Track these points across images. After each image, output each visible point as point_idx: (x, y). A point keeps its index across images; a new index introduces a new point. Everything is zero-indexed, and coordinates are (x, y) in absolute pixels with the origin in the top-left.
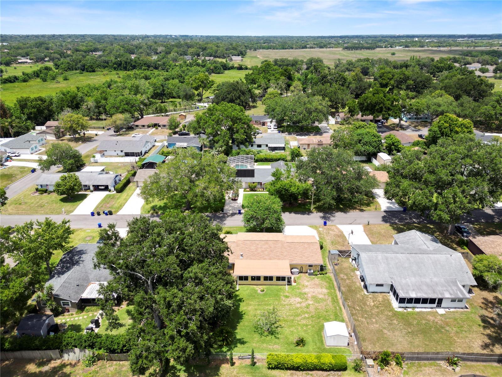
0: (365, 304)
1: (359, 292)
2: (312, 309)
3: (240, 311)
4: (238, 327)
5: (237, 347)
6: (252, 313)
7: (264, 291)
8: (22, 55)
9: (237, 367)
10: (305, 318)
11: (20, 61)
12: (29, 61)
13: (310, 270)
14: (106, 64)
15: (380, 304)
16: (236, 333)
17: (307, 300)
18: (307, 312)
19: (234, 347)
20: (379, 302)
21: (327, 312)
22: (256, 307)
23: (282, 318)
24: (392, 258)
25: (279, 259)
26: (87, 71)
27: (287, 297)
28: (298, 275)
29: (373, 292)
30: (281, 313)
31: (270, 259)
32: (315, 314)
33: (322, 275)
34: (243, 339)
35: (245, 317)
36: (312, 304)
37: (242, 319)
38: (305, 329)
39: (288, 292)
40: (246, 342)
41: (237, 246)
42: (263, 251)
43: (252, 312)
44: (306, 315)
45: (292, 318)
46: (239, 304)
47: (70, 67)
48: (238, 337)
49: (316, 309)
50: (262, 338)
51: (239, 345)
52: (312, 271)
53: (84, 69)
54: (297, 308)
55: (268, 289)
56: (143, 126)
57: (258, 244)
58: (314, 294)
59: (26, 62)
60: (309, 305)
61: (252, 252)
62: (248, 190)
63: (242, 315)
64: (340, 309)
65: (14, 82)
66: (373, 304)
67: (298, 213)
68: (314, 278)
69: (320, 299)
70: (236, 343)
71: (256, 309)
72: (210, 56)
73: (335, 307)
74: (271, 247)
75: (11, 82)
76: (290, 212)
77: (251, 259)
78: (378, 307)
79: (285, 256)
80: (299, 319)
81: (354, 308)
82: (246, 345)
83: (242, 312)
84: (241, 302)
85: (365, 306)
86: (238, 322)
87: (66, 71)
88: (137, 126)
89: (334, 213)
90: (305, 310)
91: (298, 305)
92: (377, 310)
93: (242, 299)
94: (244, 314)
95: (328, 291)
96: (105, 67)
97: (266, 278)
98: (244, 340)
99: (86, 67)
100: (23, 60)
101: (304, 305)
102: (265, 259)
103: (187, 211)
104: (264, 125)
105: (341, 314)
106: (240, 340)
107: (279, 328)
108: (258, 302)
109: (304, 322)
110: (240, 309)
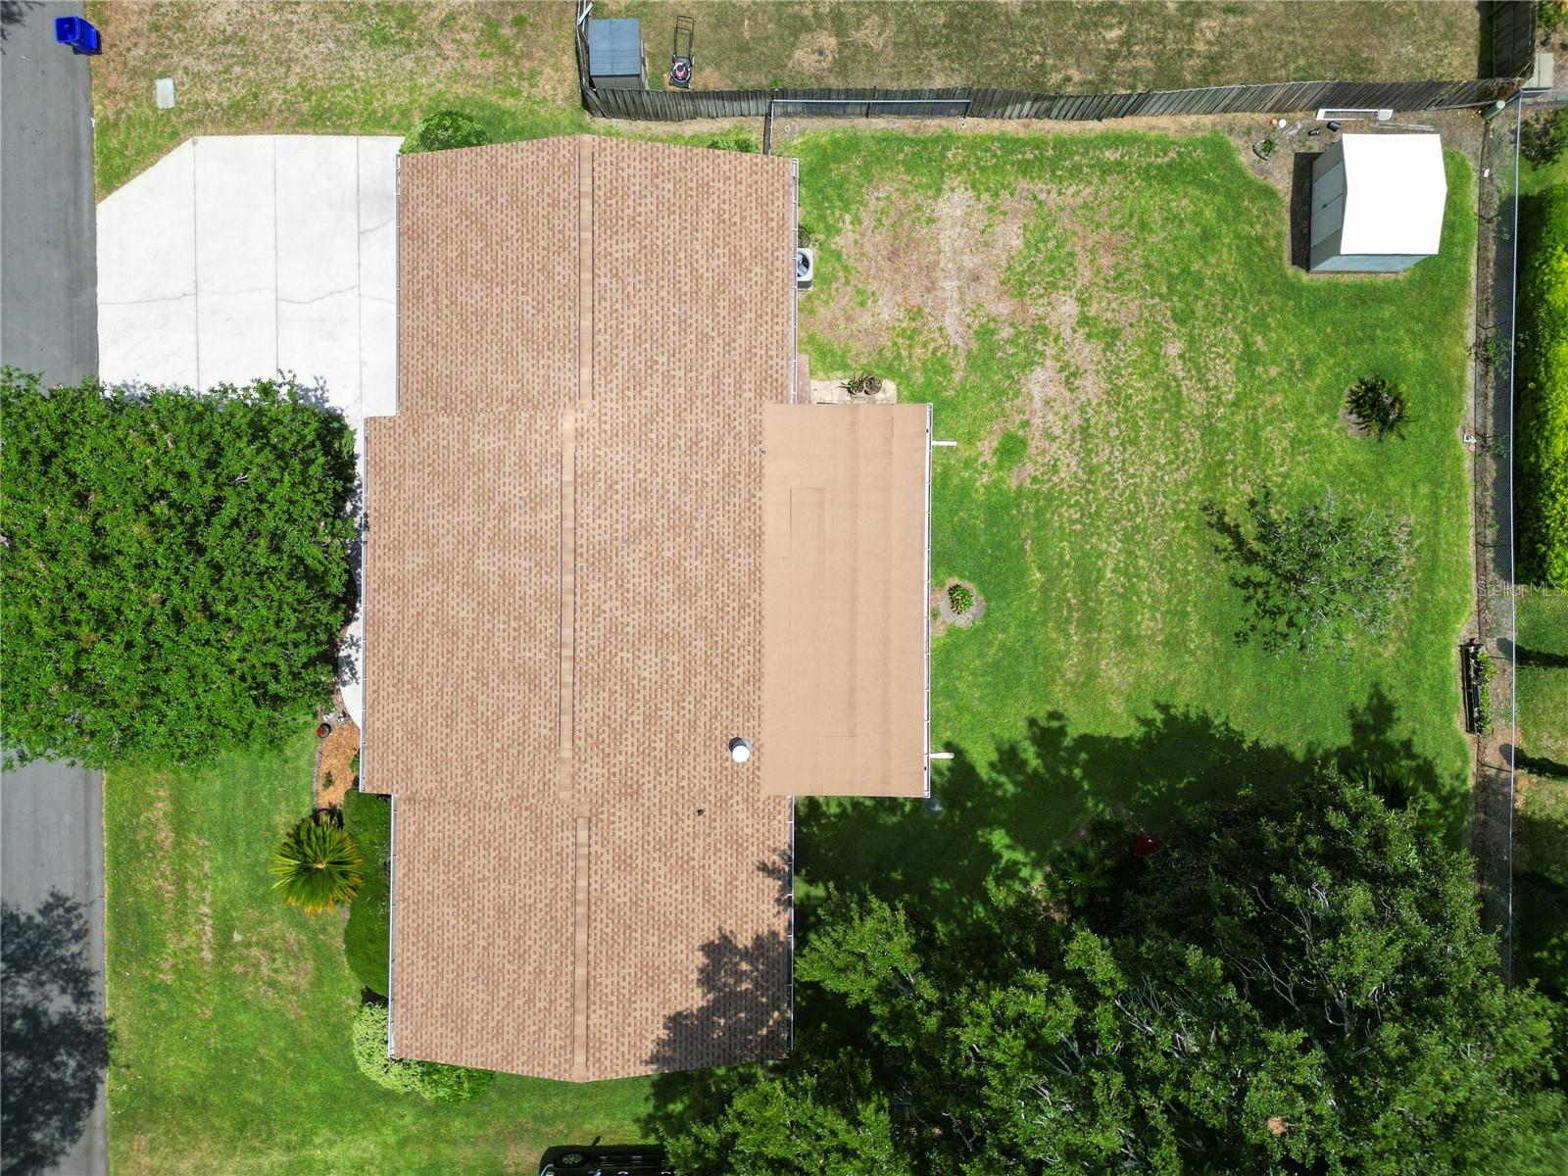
3: (1137, 731)
4: (1269, 741)
5: (1407, 745)
6: (1154, 664)
7: (961, 590)
17: (1041, 330)
18: (1153, 341)
19: (1412, 756)
21: (1143, 225)
22: (1109, 637)
23: (1194, 492)
25: (756, 475)
27: (1011, 449)
30: (1151, 494)
31: (757, 537)
32: (1163, 298)
34: (1352, 713)
35: (1186, 700)
36: (1083, 302)
37: (1205, 721)
39: (971, 438)
40: (1377, 694)
41: (631, 791)
42: (686, 593)
43: (1148, 666)
44: (1174, 349)
45: (1193, 436)
46: (1085, 741)
48: (1339, 738)
49: (1119, 283)
51: (1396, 734)
54: (1115, 395)
58: (992, 278)
60: (1084, 321)
61: (689, 671)
63: (1170, 720)
64: (1114, 141)
69: (1033, 245)
70: (1386, 745)
71: (1128, 640)
73: (1105, 170)
74: (647, 529)
77: (755, 679)
79: (728, 422)
80: (1201, 396)
81: (1113, 56)
82: (1397, 694)
83: (1147, 722)
84: (1061, 732)
86: (1232, 742)
90: (1129, 351)
91: (1091, 387)
93: (1032, 723)
94: (1164, 708)
95: (956, 181)
98: (1361, 705)
101: (1086, 353)
102: (756, 575)
105: (1164, 145)
106: (1359, 729)
107: (1274, 513)
108: (1062, 631)
109: (1224, 370)
110: (1121, 734)
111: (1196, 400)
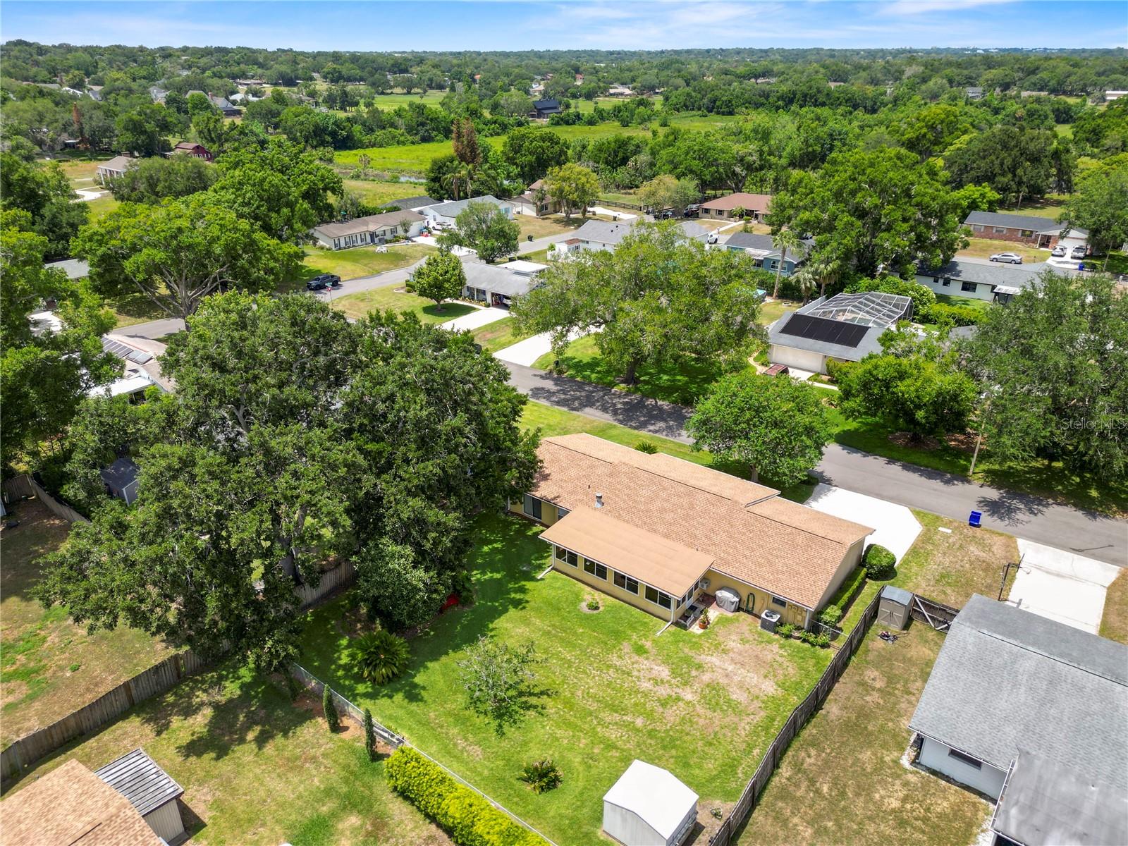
0: (864, 790)
1: (884, 746)
2: (672, 715)
3: (492, 626)
4: (444, 659)
5: (391, 697)
7: (597, 608)
8: (624, 80)
9: (343, 741)
10: (630, 727)
11: (612, 91)
12: (627, 91)
13: (773, 612)
14: (762, 100)
15: (925, 820)
16: (426, 668)
17: (686, 683)
18: (649, 715)
19: (384, 696)
20: (928, 810)
21: (710, 744)
23: (568, 694)
24: (1081, 689)
25: (690, 545)
26: (718, 113)
27: (640, 650)
28: (730, 615)
29: (934, 772)
30: (580, 679)
31: (667, 536)
32: (667, 731)
33: (807, 645)
34: (424, 688)
36: (689, 702)
38: (596, 751)
39: (655, 641)
40: (420, 700)
41: (611, 475)
42: (663, 510)
43: (513, 640)
44: (639, 722)
45: (594, 707)
46: (505, 611)
47: (688, 103)
48: (419, 679)
49: (687, 720)
50: (467, 713)
51: (399, 697)
52: (775, 619)
53: (713, 108)
54: (634, 692)
55: (611, 609)
56: (720, 212)
57: (664, 489)
58: (723, 681)
59: (622, 94)
60: (678, 699)
61: (636, 501)
62: (826, 378)
63: (486, 636)
65: (574, 123)
66: (895, 804)
67: (914, 471)
68: (770, 642)
69: (729, 701)
70: (397, 691)
72: (1041, 90)
74: (692, 508)
75: (567, 123)
76: (892, 460)
77: (619, 517)
78: (902, 823)
79: (715, 545)
80: (608, 719)
81: (812, 782)
82: (414, 707)
83: (492, 630)
84: (516, 607)
85: (858, 795)
86: (457, 648)
87: (678, 110)
88: (707, 211)
89: (1047, 505)
90: (652, 705)
91: (645, 685)
92: (888, 831)
93: (527, 602)
94: (491, 637)
95: (780, 692)
96: (758, 106)
97: (620, 579)
98: (423, 693)
99: (718, 103)
100: (620, 89)
101: (663, 691)
102: (655, 531)
103: (623, 385)
104: (1047, 246)
106: (415, 686)
107: (532, 713)
108: (553, 626)
109: (613, 734)
110: (496, 621)
111: (607, 716)
